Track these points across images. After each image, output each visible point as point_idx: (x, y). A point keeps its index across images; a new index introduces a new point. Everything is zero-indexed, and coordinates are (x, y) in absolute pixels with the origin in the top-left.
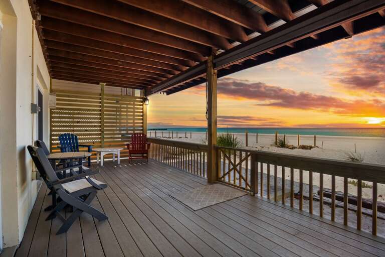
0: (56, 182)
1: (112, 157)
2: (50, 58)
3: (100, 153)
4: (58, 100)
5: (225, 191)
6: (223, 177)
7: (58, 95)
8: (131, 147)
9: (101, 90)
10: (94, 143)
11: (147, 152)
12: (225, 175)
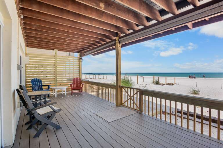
0: (33, 109)
1: (62, 92)
2: (26, 37)
3: (55, 89)
4: (30, 59)
5: (126, 111)
6: (125, 103)
7: (30, 57)
8: (72, 85)
9: (55, 53)
10: (51, 84)
11: (81, 89)
12: (125, 102)
